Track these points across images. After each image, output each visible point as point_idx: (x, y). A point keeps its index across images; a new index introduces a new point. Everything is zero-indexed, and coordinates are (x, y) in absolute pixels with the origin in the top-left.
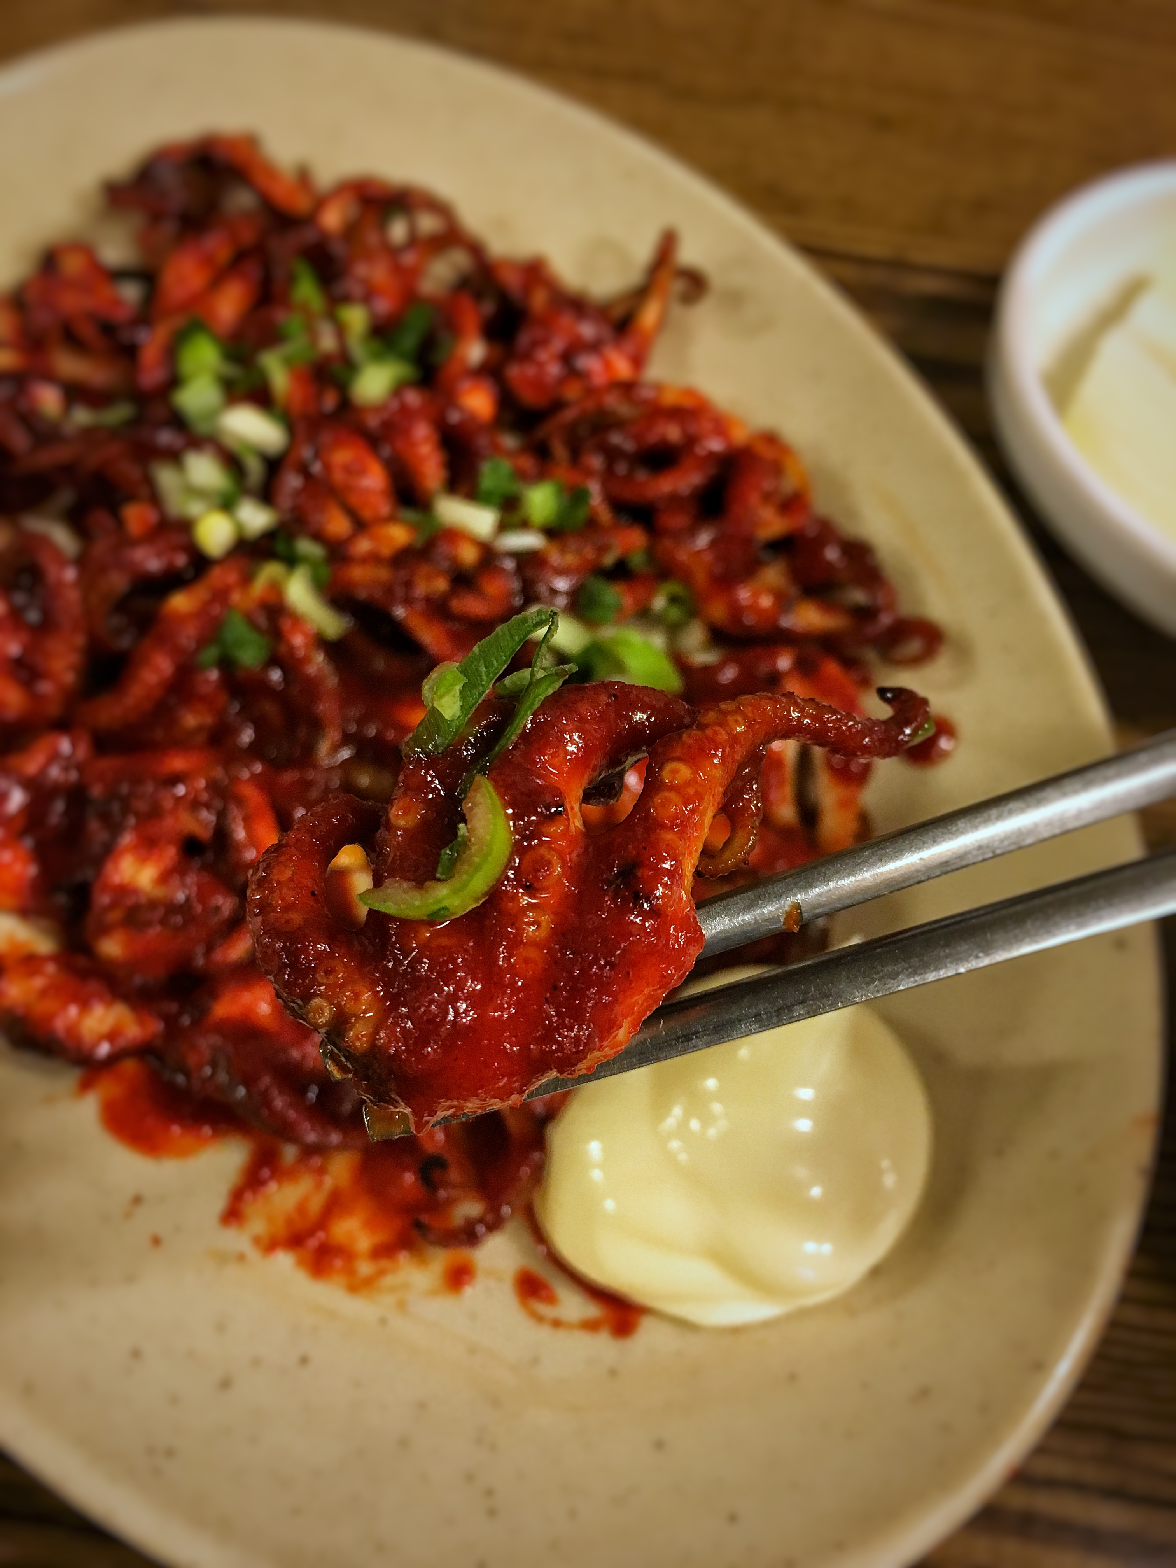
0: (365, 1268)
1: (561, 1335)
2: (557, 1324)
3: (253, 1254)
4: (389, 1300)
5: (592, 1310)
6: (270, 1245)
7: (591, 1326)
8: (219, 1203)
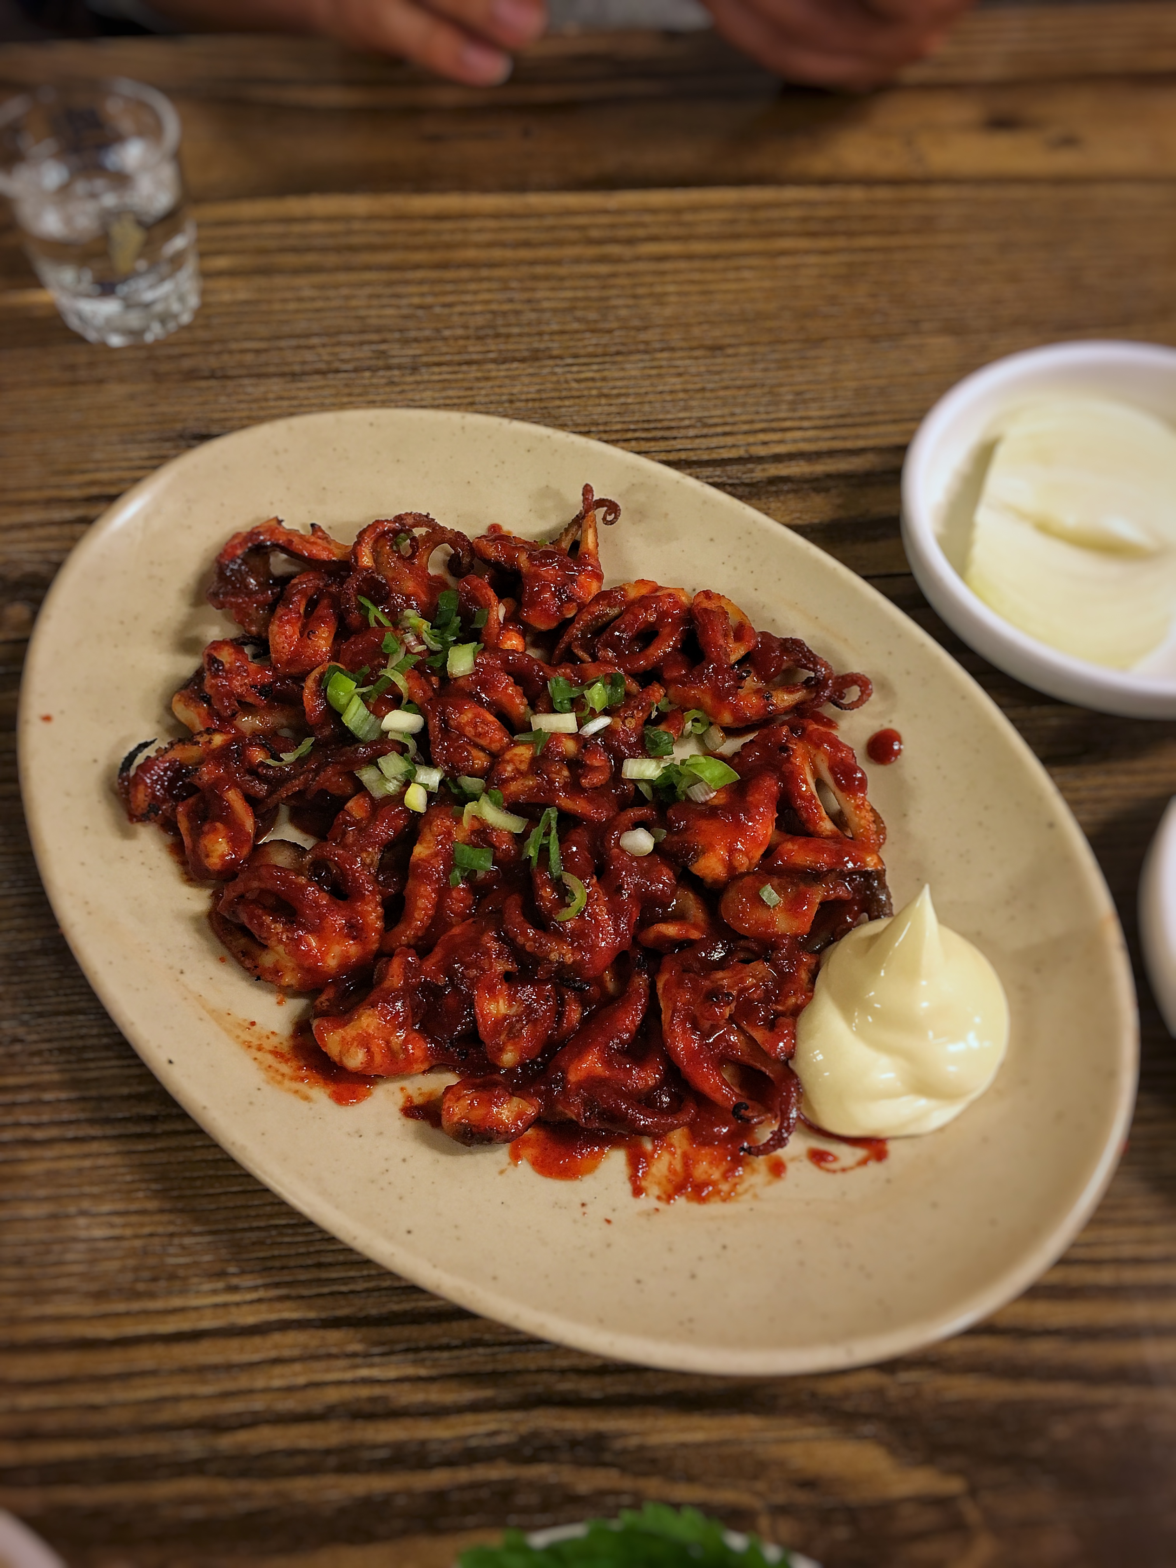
0: (725, 1187)
1: (850, 1175)
2: (844, 1170)
3: (661, 1205)
4: (747, 1197)
5: (860, 1153)
6: (668, 1198)
7: (863, 1162)
8: (628, 1187)
